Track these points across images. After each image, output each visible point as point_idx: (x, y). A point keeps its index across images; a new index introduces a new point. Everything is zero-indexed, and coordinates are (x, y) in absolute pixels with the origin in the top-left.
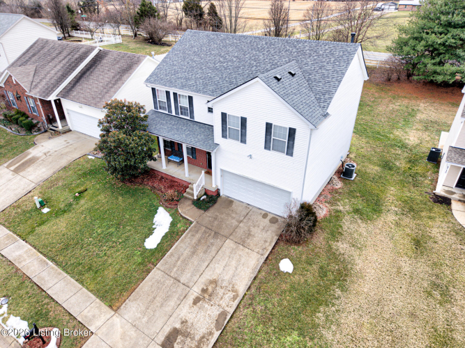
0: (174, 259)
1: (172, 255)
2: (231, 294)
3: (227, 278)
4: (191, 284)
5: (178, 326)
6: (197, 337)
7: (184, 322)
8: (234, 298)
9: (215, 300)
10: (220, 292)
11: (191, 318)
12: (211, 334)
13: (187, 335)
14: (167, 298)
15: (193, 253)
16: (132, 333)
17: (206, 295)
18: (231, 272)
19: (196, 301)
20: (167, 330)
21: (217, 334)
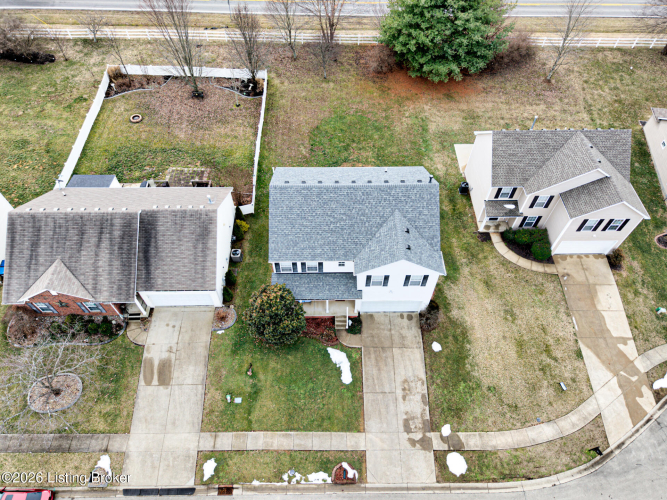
0: (370, 381)
1: (367, 379)
2: (420, 383)
3: (410, 374)
4: (394, 390)
5: (405, 417)
6: (419, 416)
7: (406, 413)
8: (423, 384)
9: (414, 391)
10: (413, 384)
11: (408, 409)
12: (424, 410)
13: (413, 418)
14: (387, 406)
15: (379, 370)
16: (384, 436)
17: (407, 391)
18: (410, 369)
19: (404, 398)
20: (401, 423)
21: (427, 408)
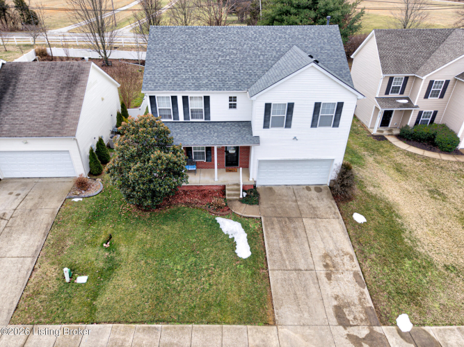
0: (277, 255)
1: (271, 253)
2: (346, 258)
3: (332, 247)
4: (312, 267)
5: (335, 303)
6: (357, 302)
7: (336, 298)
8: (351, 258)
9: (341, 268)
11: (337, 291)
12: (362, 293)
13: (348, 305)
16: (308, 331)
18: (331, 242)
19: (329, 276)
20: (331, 311)
